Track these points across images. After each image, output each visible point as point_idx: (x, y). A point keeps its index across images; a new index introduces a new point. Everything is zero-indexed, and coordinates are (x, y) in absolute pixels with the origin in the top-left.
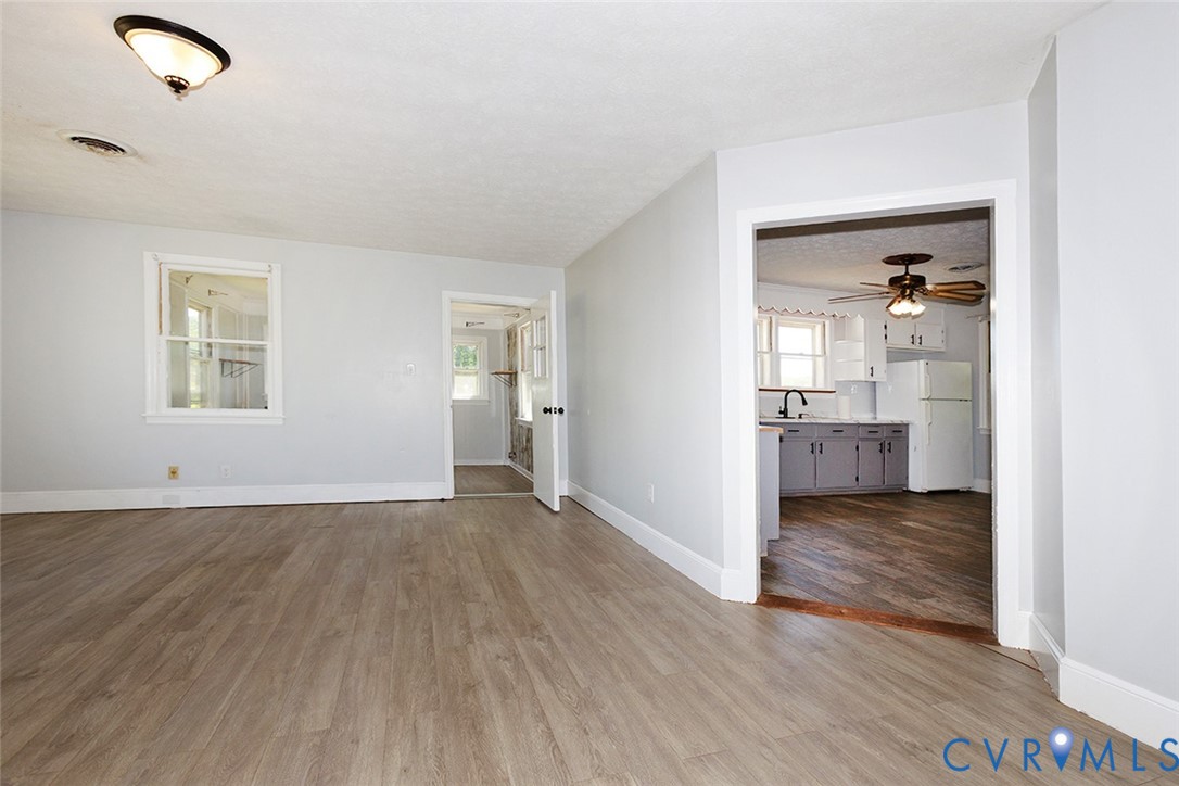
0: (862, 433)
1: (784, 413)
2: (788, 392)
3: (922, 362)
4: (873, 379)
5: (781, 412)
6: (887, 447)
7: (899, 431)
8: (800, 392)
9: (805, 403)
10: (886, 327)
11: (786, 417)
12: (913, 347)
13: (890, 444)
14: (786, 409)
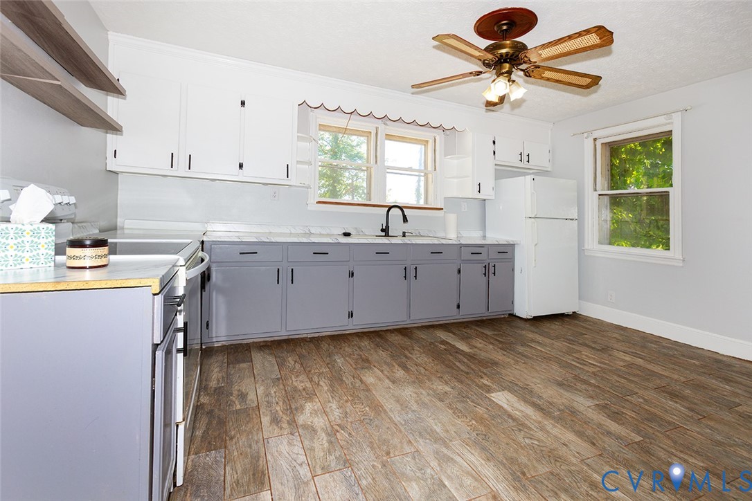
0: (466, 255)
1: (386, 231)
2: (390, 208)
3: (529, 178)
4: (481, 196)
5: (382, 230)
6: (492, 270)
7: (506, 252)
8: (401, 208)
9: (405, 220)
10: (494, 142)
11: (387, 235)
12: (521, 165)
13: (494, 266)
14: (387, 227)
